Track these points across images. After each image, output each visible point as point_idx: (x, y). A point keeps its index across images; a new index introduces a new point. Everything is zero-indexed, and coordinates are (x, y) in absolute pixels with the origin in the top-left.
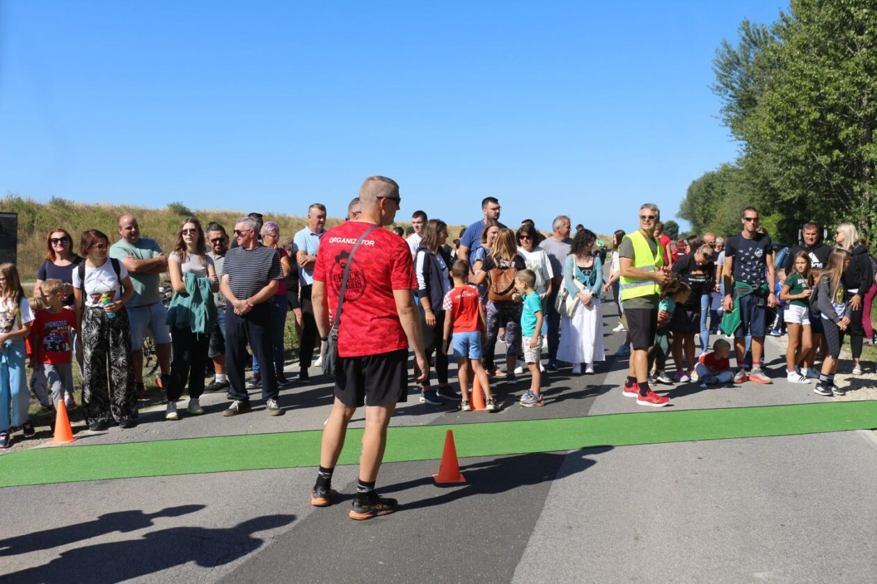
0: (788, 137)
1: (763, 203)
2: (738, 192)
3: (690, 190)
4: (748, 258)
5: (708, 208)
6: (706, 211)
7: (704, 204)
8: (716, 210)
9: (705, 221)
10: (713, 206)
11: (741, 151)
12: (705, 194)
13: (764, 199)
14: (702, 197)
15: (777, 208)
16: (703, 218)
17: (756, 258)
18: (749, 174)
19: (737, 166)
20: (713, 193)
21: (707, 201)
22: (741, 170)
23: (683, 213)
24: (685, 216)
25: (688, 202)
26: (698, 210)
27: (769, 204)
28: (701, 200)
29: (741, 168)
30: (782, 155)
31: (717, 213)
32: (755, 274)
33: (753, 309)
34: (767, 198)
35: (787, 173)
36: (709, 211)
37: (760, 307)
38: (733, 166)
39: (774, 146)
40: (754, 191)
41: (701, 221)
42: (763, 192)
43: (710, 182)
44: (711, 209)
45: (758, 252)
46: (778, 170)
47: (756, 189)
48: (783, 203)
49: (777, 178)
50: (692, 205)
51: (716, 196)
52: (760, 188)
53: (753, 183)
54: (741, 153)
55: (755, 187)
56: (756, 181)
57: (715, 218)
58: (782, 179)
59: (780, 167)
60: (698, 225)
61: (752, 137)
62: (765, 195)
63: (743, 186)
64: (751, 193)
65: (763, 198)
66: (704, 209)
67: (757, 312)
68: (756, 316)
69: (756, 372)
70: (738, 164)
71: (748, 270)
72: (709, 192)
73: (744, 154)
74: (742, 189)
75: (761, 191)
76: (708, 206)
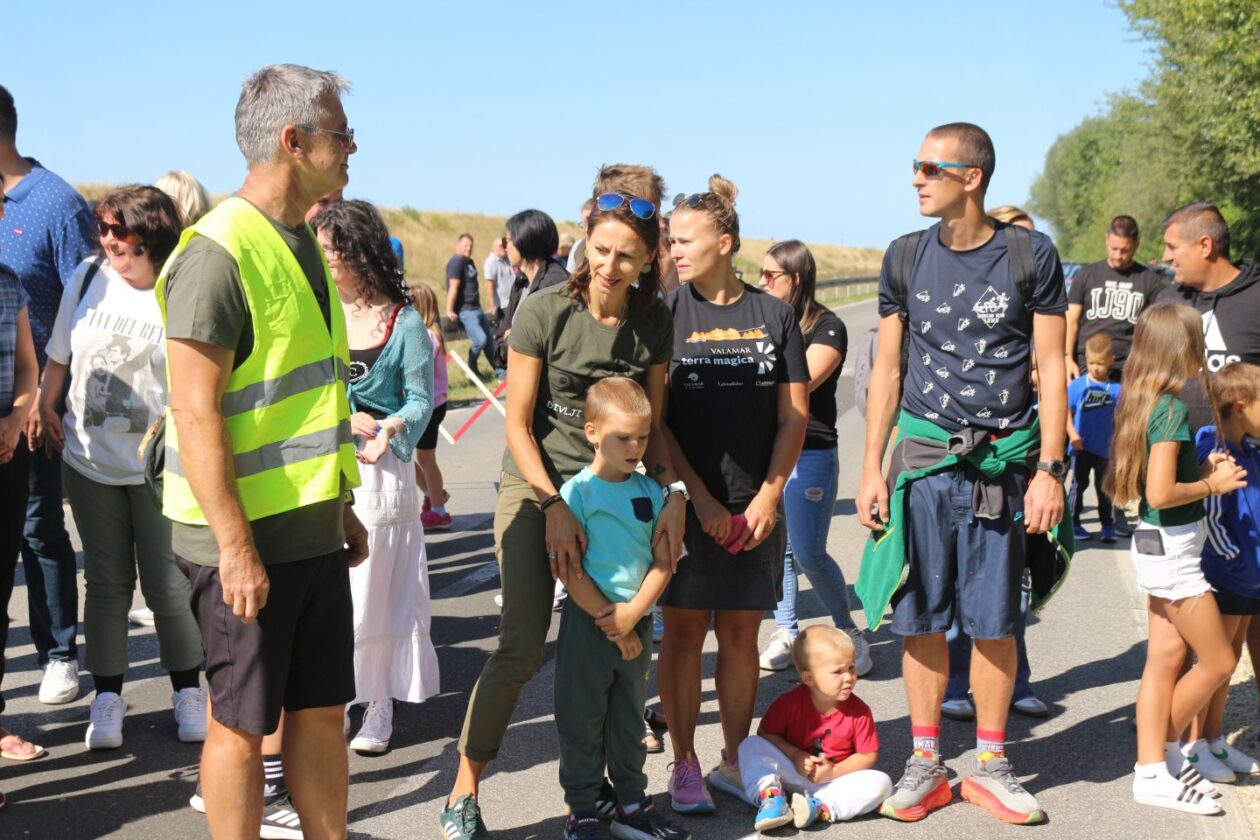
0: (1248, 17)
1: (1199, 182)
2: (1143, 157)
3: (1052, 154)
4: (946, 326)
5: (1085, 195)
6: (1081, 201)
7: (1078, 185)
8: (1103, 199)
9: (1079, 222)
10: (1096, 190)
11: (1154, 66)
12: (1081, 163)
13: (1201, 174)
14: (1074, 169)
15: (1231, 195)
16: (1076, 216)
17: (978, 329)
18: (1167, 116)
19: (1140, 98)
20: (1097, 161)
21: (1084, 177)
22: (1151, 107)
23: (1036, 203)
24: (1040, 211)
25: (1046, 181)
26: (1065, 199)
27: (1211, 185)
28: (1072, 177)
29: (1151, 102)
30: (1233, 64)
31: (1105, 204)
32: (969, 392)
33: (963, 532)
34: (1205, 170)
35: (1243, 103)
36: (1089, 201)
37: (988, 524)
38: (1132, 98)
39: (1213, 41)
40: (1177, 154)
41: (1070, 222)
42: (1197, 158)
43: (1092, 138)
44: (1092, 197)
45: (990, 304)
46: (1222, 100)
47: (1183, 150)
48: (1241, 183)
49: (1221, 119)
50: (1054, 187)
51: (1104, 168)
52: (1192, 147)
53: (1176, 137)
54: (1152, 71)
55: (1179, 146)
56: (1180, 130)
57: (1100, 215)
58: (1230, 120)
59: (1229, 93)
60: (1067, 231)
61: (1168, 24)
62: (1202, 164)
63: (1152, 141)
64: (1171, 158)
65: (1198, 172)
66: (1077, 196)
67: (977, 544)
68: (979, 555)
69: (985, 770)
70: (1143, 92)
71: (943, 374)
72: (1087, 159)
73: (1159, 71)
74: (1153, 150)
75: (1194, 153)
76: (1086, 189)
